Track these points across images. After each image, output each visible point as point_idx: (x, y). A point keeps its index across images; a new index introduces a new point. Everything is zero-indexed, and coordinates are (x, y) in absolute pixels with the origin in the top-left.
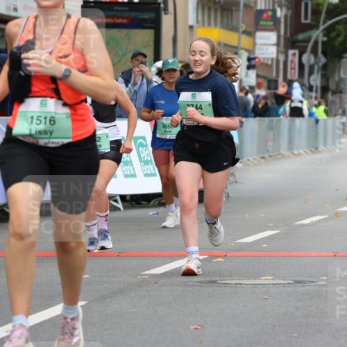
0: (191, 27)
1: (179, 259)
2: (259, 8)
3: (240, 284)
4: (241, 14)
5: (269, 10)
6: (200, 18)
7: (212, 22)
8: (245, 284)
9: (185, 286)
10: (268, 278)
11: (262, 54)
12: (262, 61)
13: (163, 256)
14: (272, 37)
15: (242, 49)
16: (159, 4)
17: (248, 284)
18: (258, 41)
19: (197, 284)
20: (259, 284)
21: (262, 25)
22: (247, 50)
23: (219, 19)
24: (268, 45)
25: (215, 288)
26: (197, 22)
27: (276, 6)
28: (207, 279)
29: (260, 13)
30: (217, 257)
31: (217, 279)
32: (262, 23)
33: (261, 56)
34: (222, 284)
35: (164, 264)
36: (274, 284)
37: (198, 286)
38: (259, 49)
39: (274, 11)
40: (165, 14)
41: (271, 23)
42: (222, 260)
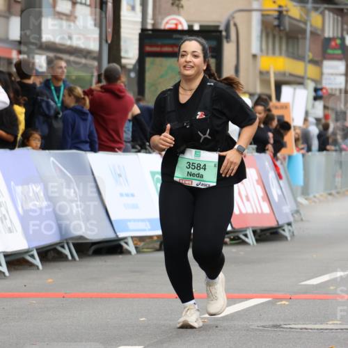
0: (254, 56)
1: (240, 302)
2: (326, 35)
3: (306, 329)
4: (308, 42)
5: (337, 38)
6: (264, 47)
7: (277, 51)
8: (311, 329)
9: (248, 330)
10: (335, 322)
11: (330, 84)
12: (330, 91)
14: (340, 66)
15: (308, 78)
16: (221, 32)
17: (314, 329)
18: (326, 70)
19: (261, 328)
20: (326, 329)
21: (330, 54)
22: (313, 80)
23: (284, 47)
24: (336, 74)
25: (280, 333)
26: (261, 50)
27: (345, 33)
28: (271, 323)
29: (328, 41)
30: (281, 299)
31: (282, 323)
32: (330, 51)
33: (328, 87)
34: (287, 328)
36: (342, 329)
37: (261, 330)
38: (326, 79)
39: (343, 39)
40: (228, 42)
41: (339, 52)
42: (287, 303)
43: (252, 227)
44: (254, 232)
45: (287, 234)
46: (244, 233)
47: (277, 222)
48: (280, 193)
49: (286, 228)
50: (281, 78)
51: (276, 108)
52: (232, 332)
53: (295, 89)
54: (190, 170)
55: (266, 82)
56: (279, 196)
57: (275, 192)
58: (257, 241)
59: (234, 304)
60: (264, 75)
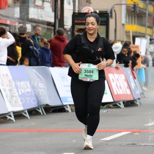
0: (123, 25)
1: (117, 133)
3: (147, 145)
4: (147, 18)
6: (127, 20)
7: (133, 22)
8: (149, 145)
9: (121, 146)
13: (110, 132)
15: (147, 34)
19: (127, 145)
22: (149, 35)
23: (136, 20)
25: (135, 147)
26: (126, 22)
28: (131, 143)
30: (136, 132)
31: (136, 143)
34: (138, 145)
35: (111, 136)
37: (127, 146)
40: (111, 18)
42: (138, 134)
43: (123, 100)
44: (124, 102)
45: (138, 103)
46: (119, 103)
47: (134, 98)
48: (135, 85)
49: (138, 101)
50: (135, 34)
51: (133, 47)
52: (114, 147)
53: (141, 39)
54: (86, 74)
55: (128, 36)
56: (134, 87)
57: (133, 85)
58: (125, 106)
59: (115, 134)
60: (127, 33)
